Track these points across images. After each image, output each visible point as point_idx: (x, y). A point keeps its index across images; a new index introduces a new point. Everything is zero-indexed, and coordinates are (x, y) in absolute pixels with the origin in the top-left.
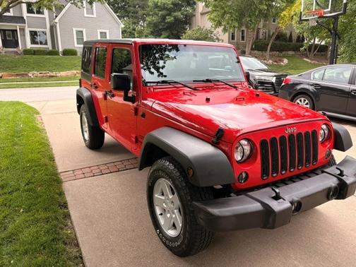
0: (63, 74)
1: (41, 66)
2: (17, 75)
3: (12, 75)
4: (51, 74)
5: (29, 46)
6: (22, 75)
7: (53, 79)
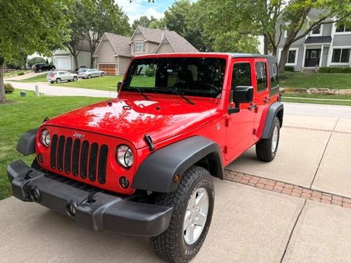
0: (342, 92)
1: (325, 84)
2: (297, 90)
3: (292, 90)
4: (330, 91)
5: (330, 63)
6: (301, 91)
7: (328, 96)
